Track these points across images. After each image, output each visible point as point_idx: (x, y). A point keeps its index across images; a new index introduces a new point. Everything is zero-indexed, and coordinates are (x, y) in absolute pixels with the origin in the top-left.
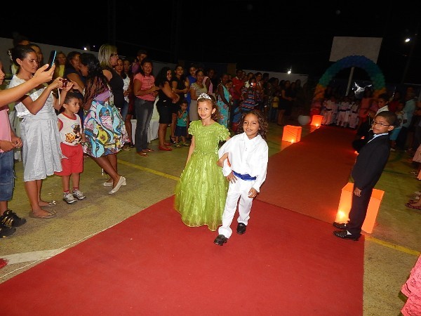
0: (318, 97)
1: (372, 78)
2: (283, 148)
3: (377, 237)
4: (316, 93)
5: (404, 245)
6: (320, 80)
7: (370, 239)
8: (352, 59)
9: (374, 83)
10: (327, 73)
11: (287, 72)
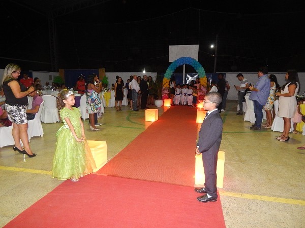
0: (165, 86)
1: (197, 71)
2: (147, 127)
3: (227, 190)
4: (163, 84)
5: (248, 193)
6: (165, 75)
7: (223, 194)
8: (182, 59)
9: (199, 74)
10: (168, 69)
11: (142, 72)
